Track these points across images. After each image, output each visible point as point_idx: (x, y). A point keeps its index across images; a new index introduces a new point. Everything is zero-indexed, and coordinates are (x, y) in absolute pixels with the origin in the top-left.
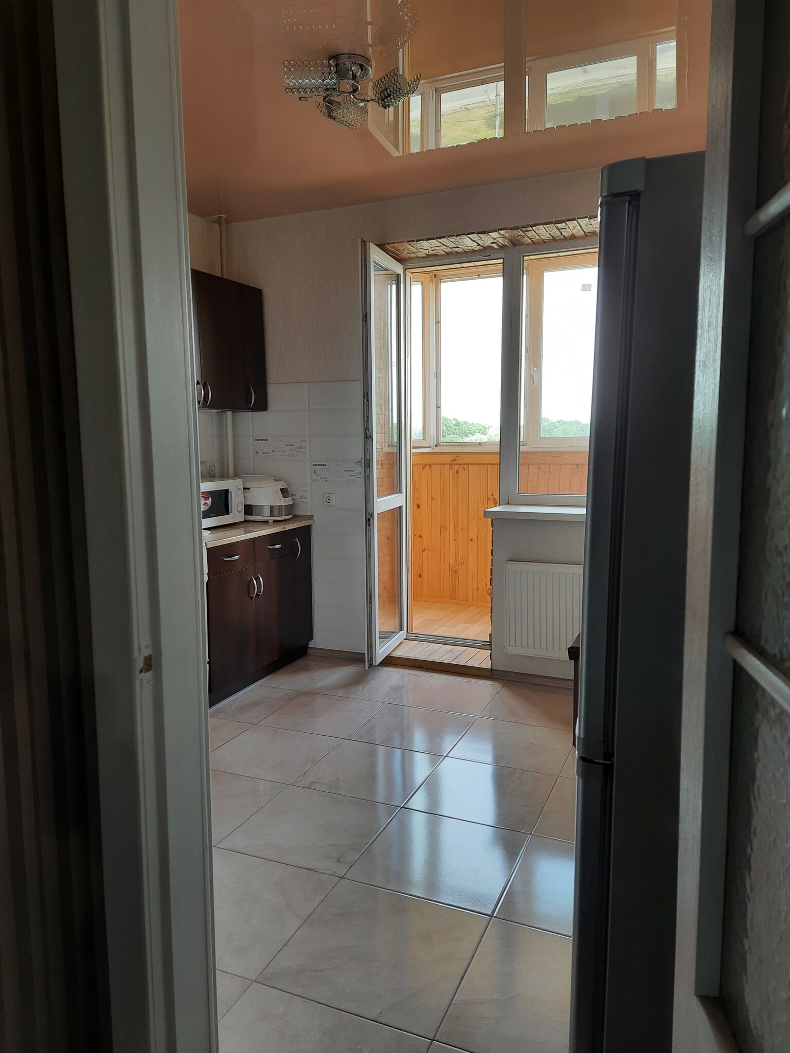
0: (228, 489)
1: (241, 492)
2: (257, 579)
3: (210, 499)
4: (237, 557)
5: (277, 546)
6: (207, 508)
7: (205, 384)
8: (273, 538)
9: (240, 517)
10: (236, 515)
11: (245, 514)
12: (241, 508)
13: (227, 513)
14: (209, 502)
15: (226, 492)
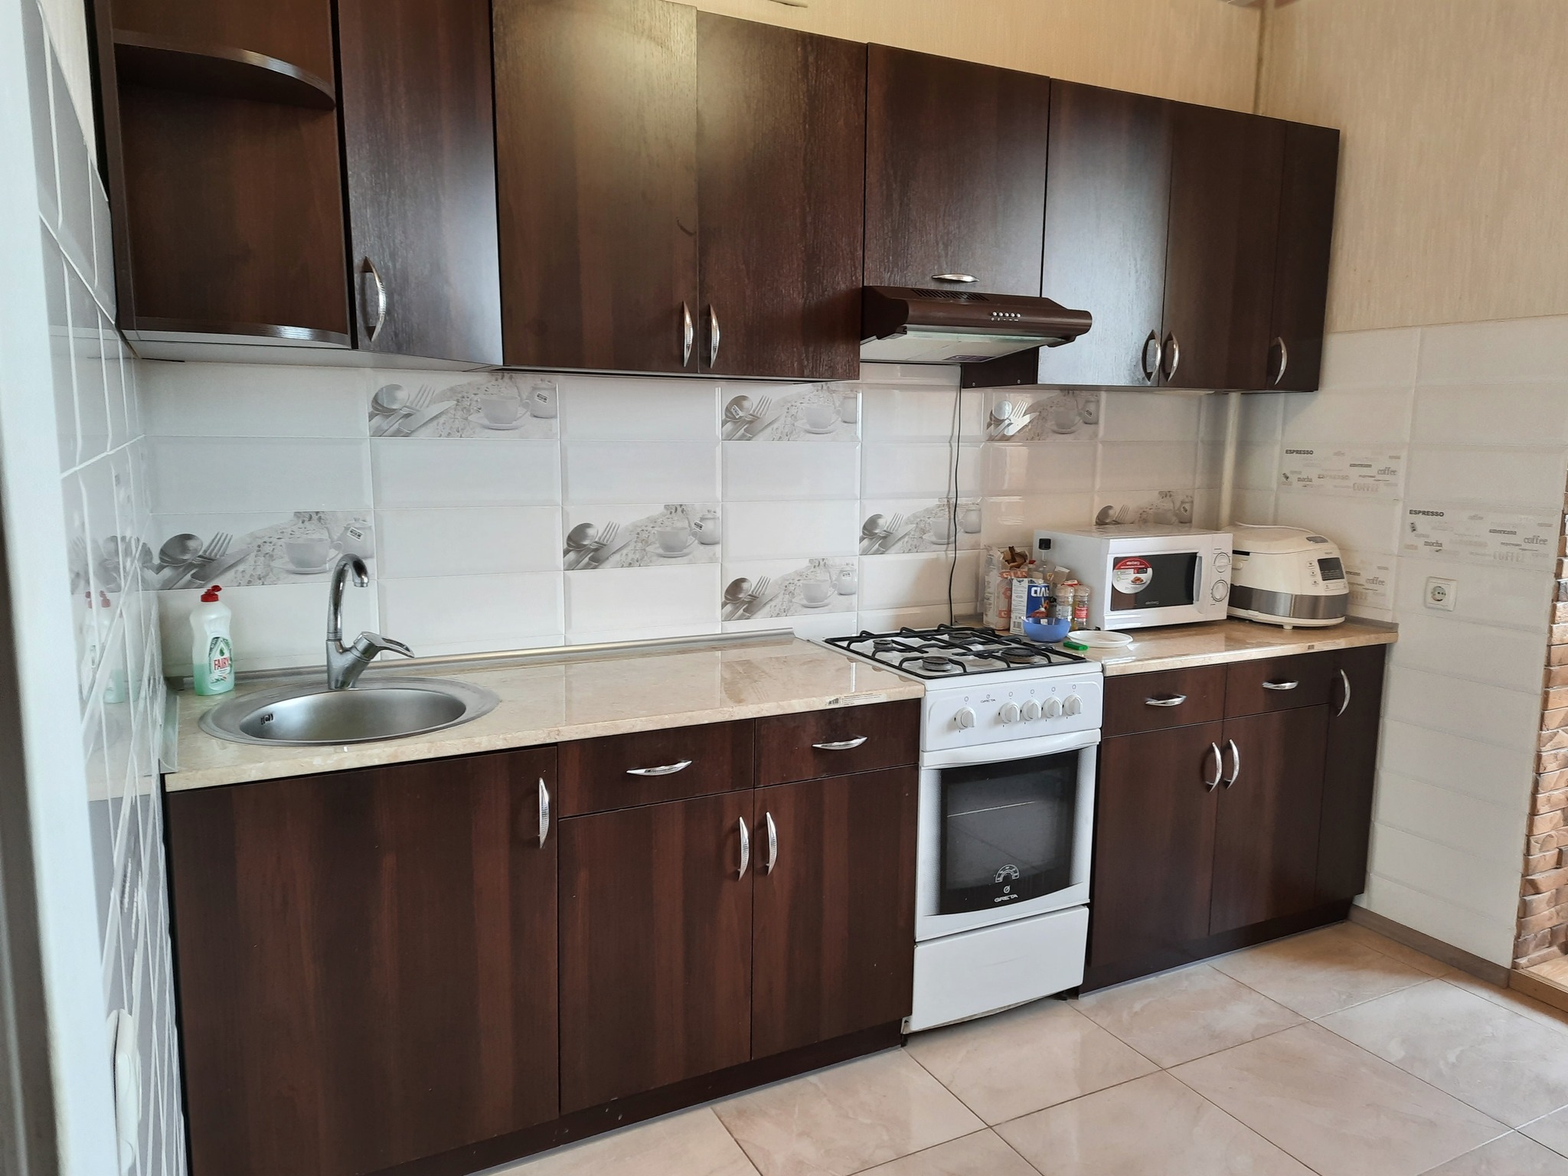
0: (1196, 553)
1: (1225, 562)
2: (1226, 751)
3: (1150, 570)
4: (1177, 701)
5: (1288, 686)
6: (1140, 588)
7: (1170, 338)
8: (1279, 668)
9: (1220, 612)
10: (1210, 603)
11: (1229, 605)
12: (1223, 592)
13: (1188, 599)
14: (1147, 576)
15: (1191, 559)
